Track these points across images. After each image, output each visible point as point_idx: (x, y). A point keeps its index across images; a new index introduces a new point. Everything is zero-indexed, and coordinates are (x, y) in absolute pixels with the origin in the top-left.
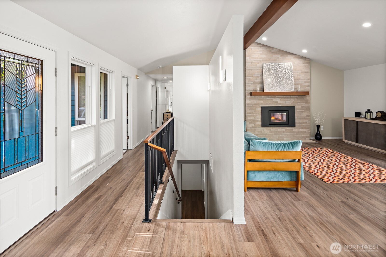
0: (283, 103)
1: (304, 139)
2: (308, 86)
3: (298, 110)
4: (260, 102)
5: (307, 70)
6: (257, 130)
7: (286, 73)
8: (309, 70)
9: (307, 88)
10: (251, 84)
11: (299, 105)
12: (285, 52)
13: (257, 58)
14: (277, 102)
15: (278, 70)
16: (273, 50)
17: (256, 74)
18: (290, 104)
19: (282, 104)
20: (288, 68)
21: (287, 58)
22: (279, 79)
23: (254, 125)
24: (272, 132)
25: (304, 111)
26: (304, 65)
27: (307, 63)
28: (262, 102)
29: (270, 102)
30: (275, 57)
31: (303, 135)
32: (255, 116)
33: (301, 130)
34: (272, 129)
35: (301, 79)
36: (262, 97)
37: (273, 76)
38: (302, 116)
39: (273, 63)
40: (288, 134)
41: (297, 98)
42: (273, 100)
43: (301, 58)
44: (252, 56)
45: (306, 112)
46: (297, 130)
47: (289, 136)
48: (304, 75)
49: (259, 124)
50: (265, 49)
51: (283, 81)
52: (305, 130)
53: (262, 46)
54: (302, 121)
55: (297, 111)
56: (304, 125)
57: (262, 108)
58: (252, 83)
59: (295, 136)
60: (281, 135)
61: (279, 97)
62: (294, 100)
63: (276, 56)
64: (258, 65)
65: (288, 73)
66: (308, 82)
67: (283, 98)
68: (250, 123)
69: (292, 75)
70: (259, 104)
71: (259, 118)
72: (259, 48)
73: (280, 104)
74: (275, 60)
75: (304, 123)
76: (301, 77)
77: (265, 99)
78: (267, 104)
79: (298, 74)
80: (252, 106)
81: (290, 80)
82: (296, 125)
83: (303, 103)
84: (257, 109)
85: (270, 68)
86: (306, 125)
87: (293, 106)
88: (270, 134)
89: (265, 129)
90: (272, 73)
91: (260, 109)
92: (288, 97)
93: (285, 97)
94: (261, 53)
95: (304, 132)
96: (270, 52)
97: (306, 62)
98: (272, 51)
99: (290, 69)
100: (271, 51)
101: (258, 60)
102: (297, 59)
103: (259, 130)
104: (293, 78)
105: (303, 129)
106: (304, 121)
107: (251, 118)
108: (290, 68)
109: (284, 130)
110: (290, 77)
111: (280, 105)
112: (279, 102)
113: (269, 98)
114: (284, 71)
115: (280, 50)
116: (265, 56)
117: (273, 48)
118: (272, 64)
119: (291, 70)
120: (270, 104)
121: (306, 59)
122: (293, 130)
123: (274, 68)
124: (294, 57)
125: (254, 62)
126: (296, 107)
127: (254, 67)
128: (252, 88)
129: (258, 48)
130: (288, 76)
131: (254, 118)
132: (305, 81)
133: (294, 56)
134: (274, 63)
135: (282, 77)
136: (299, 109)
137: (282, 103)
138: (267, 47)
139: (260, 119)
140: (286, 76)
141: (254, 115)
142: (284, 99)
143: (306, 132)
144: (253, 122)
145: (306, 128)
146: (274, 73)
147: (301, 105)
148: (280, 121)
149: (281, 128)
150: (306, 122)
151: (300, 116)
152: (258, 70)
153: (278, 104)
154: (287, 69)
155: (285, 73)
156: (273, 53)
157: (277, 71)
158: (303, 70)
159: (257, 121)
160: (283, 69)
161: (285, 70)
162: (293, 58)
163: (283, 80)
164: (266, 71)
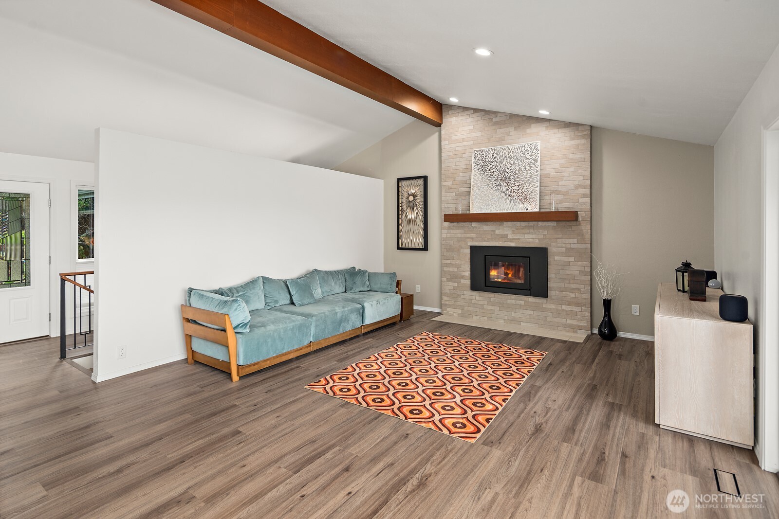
0: (519, 239)
1: (574, 332)
2: (585, 196)
3: (557, 258)
4: (468, 235)
5: (582, 156)
6: (462, 296)
7: (523, 168)
8: (588, 155)
9: (581, 200)
10: (451, 198)
11: (559, 245)
12: (524, 118)
13: (463, 140)
14: (504, 237)
15: (504, 163)
16: (497, 117)
17: (461, 174)
18: (537, 241)
19: (517, 241)
20: (529, 155)
21: (529, 131)
22: (505, 183)
23: (455, 284)
24: (493, 304)
25: (572, 259)
26: (573, 142)
27: (582, 137)
28: (473, 235)
29: (489, 236)
30: (502, 133)
31: (569, 322)
32: (458, 266)
33: (564, 307)
34: (492, 296)
35: (564, 179)
36: (474, 224)
37: (492, 177)
38: (568, 272)
39: (496, 148)
40: (531, 312)
41: (554, 227)
42: (497, 232)
43: (564, 128)
44: (453, 138)
45: (580, 263)
46: (553, 306)
47: (534, 319)
48: (572, 169)
49: (466, 282)
50: (479, 118)
51: (514, 188)
52: (574, 309)
53: (472, 111)
54: (566, 285)
55: (555, 260)
56: (573, 295)
57: (473, 248)
58: (454, 194)
59: (549, 319)
60: (513, 314)
61: (510, 224)
62: (545, 232)
63: (502, 130)
64: (464, 155)
65: (528, 168)
66: (583, 187)
67: (520, 227)
68: (448, 280)
69: (538, 171)
70: (467, 240)
71: (466, 271)
72: (468, 117)
73: (512, 240)
74: (501, 141)
75: (572, 290)
76: (566, 174)
77: (479, 228)
78: (483, 240)
79: (558, 167)
80: (452, 243)
81: (530, 183)
82: (551, 293)
83: (571, 241)
84: (462, 251)
85: (487, 160)
86: (578, 295)
87: (544, 246)
88: (490, 307)
89: (479, 296)
90: (490, 170)
91: (468, 251)
92: (532, 223)
93: (523, 224)
94: (471, 127)
95: (573, 315)
96: (490, 124)
97: (579, 134)
98: (495, 120)
99: (534, 157)
100: (491, 120)
101: (465, 144)
102: (556, 131)
103: (467, 297)
104: (539, 178)
105: (569, 305)
106: (573, 286)
107: (451, 269)
108: (533, 154)
109: (522, 303)
110: (531, 176)
111: (513, 245)
112: (510, 236)
113: (487, 227)
114: (517, 165)
115: (512, 116)
116: (479, 134)
117: (495, 113)
118: (492, 150)
119: (536, 160)
120: (489, 240)
121: (580, 128)
122: (544, 306)
123: (496, 159)
124: (547, 127)
125: (457, 149)
126: (552, 250)
127: (458, 160)
128: (452, 205)
129: (464, 118)
130: (527, 175)
131: (456, 269)
132: (577, 183)
133: (547, 124)
134: (498, 148)
135: (512, 177)
136: (560, 254)
137: (517, 239)
138: (483, 113)
139: (468, 274)
140: (522, 176)
141: (457, 263)
142: (522, 229)
143: (579, 313)
144: (455, 277)
145: (577, 304)
146: (494, 170)
147: (564, 245)
148: (510, 280)
149: (513, 296)
150: (579, 290)
151: (561, 272)
152: (464, 167)
153: (507, 242)
154: (526, 159)
155: (520, 168)
156: (496, 123)
157: (502, 166)
158: (571, 156)
159: (463, 277)
160: (517, 159)
161: (521, 161)
162: (544, 129)
163: (513, 185)
164: (479, 167)
